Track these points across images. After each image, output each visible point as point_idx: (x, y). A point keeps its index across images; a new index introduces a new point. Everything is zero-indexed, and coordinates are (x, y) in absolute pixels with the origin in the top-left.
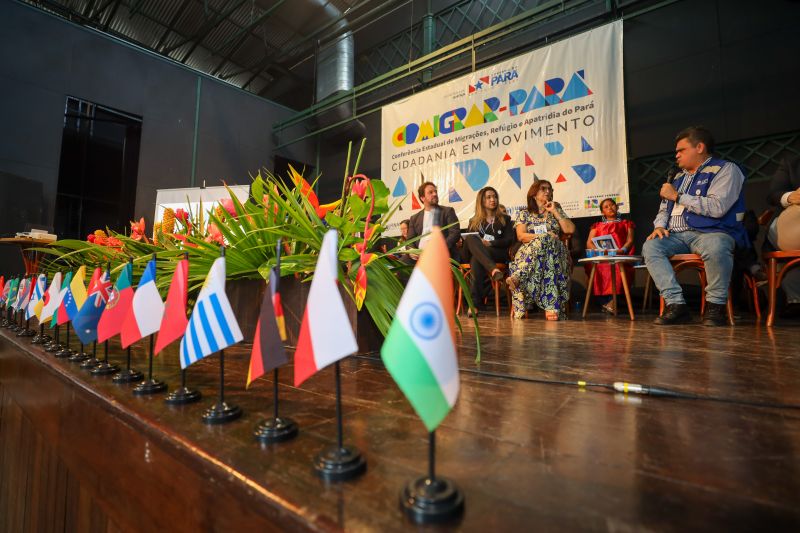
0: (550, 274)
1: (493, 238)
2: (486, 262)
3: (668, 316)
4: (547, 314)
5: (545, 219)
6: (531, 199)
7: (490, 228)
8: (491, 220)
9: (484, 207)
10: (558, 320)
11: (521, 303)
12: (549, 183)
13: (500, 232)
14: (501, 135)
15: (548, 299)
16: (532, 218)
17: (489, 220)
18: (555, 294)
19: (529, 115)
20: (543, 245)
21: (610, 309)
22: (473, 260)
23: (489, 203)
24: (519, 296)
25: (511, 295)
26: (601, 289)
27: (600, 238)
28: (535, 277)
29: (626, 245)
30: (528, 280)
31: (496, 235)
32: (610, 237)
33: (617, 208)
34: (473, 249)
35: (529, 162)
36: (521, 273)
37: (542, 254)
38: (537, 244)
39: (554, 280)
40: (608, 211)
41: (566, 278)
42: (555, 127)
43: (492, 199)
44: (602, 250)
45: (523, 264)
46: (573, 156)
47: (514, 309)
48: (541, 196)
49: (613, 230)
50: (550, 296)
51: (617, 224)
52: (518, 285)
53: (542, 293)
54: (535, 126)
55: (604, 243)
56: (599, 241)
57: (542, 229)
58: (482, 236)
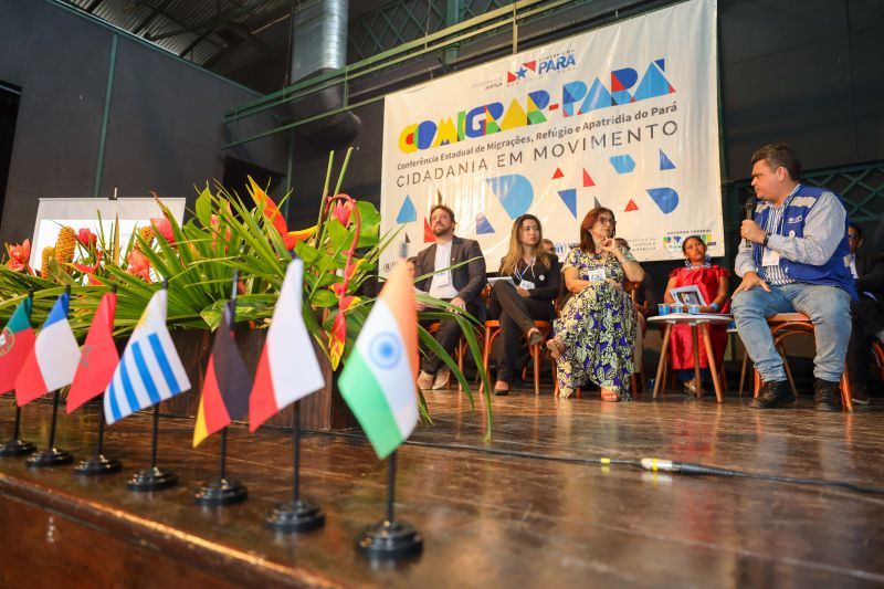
0: (607, 337)
1: (532, 286)
2: (521, 317)
3: (766, 396)
4: (603, 392)
5: (603, 261)
6: (586, 233)
7: (529, 272)
8: (530, 261)
9: (520, 242)
10: (619, 400)
11: (568, 376)
12: (611, 213)
13: (542, 278)
14: (550, 142)
15: (606, 371)
16: (586, 259)
17: (527, 261)
18: (614, 365)
19: (589, 117)
20: (598, 296)
21: (693, 388)
22: (503, 316)
23: (527, 237)
24: (566, 366)
25: (556, 365)
26: (682, 360)
27: (680, 290)
28: (586, 340)
29: (718, 299)
30: (578, 344)
31: (536, 281)
32: (695, 288)
33: (705, 248)
34: (504, 299)
35: (588, 182)
36: (568, 334)
37: (596, 308)
38: (591, 295)
39: (614, 345)
40: (692, 253)
41: (630, 343)
42: (624, 135)
43: (531, 232)
44: (683, 307)
45: (571, 322)
46: (649, 175)
47: (559, 385)
48: (599, 230)
49: (699, 279)
50: (607, 367)
51: (705, 271)
52: (563, 351)
53: (597, 362)
54: (598, 132)
55: (686, 297)
56: (679, 294)
57: (598, 275)
58: (518, 282)
